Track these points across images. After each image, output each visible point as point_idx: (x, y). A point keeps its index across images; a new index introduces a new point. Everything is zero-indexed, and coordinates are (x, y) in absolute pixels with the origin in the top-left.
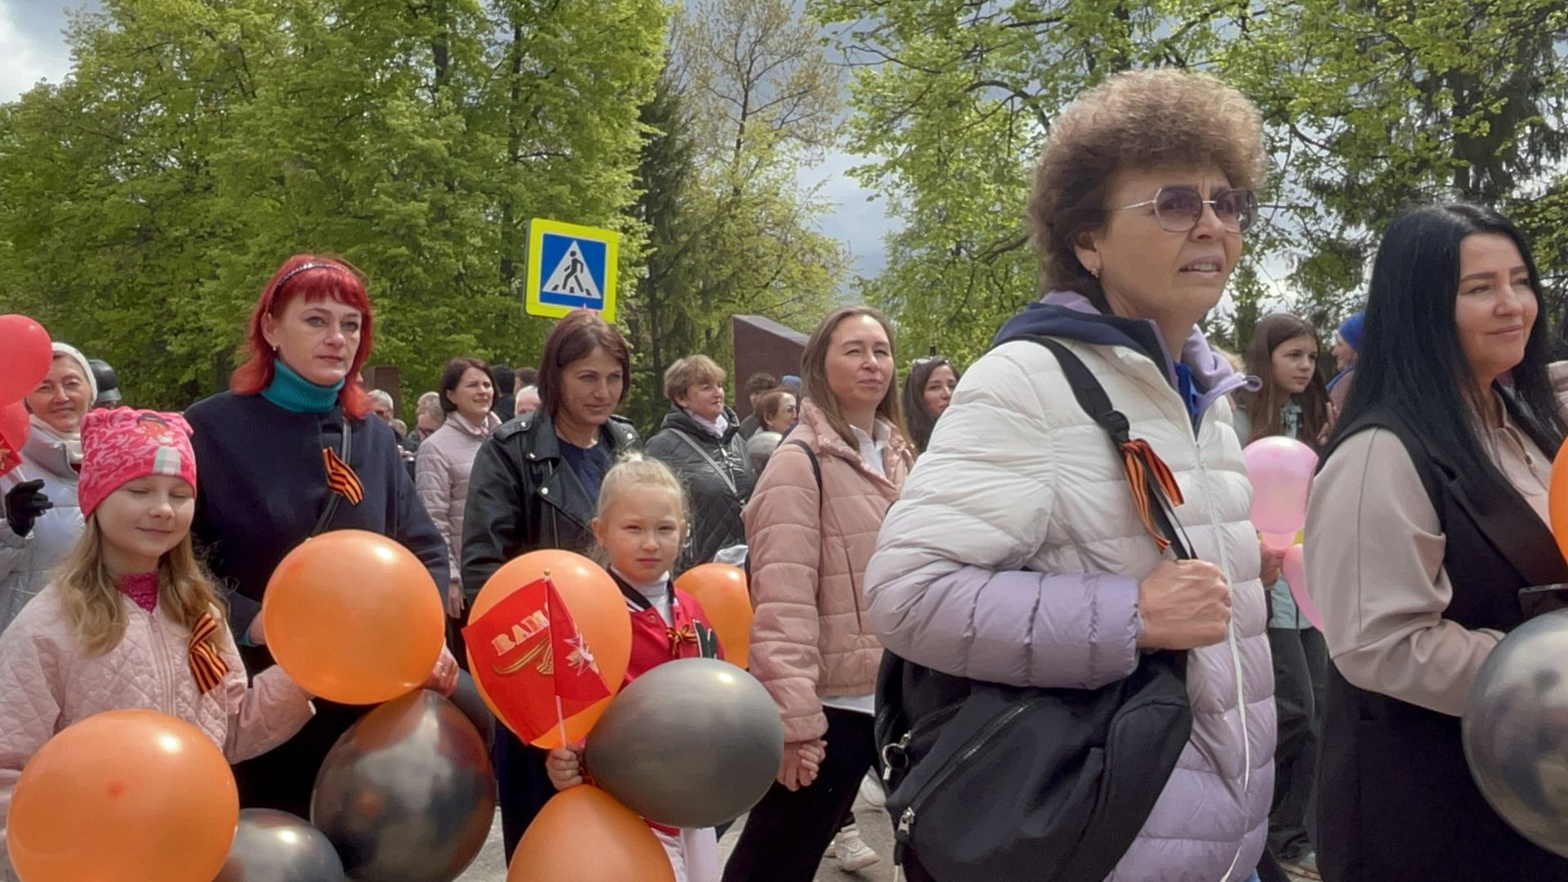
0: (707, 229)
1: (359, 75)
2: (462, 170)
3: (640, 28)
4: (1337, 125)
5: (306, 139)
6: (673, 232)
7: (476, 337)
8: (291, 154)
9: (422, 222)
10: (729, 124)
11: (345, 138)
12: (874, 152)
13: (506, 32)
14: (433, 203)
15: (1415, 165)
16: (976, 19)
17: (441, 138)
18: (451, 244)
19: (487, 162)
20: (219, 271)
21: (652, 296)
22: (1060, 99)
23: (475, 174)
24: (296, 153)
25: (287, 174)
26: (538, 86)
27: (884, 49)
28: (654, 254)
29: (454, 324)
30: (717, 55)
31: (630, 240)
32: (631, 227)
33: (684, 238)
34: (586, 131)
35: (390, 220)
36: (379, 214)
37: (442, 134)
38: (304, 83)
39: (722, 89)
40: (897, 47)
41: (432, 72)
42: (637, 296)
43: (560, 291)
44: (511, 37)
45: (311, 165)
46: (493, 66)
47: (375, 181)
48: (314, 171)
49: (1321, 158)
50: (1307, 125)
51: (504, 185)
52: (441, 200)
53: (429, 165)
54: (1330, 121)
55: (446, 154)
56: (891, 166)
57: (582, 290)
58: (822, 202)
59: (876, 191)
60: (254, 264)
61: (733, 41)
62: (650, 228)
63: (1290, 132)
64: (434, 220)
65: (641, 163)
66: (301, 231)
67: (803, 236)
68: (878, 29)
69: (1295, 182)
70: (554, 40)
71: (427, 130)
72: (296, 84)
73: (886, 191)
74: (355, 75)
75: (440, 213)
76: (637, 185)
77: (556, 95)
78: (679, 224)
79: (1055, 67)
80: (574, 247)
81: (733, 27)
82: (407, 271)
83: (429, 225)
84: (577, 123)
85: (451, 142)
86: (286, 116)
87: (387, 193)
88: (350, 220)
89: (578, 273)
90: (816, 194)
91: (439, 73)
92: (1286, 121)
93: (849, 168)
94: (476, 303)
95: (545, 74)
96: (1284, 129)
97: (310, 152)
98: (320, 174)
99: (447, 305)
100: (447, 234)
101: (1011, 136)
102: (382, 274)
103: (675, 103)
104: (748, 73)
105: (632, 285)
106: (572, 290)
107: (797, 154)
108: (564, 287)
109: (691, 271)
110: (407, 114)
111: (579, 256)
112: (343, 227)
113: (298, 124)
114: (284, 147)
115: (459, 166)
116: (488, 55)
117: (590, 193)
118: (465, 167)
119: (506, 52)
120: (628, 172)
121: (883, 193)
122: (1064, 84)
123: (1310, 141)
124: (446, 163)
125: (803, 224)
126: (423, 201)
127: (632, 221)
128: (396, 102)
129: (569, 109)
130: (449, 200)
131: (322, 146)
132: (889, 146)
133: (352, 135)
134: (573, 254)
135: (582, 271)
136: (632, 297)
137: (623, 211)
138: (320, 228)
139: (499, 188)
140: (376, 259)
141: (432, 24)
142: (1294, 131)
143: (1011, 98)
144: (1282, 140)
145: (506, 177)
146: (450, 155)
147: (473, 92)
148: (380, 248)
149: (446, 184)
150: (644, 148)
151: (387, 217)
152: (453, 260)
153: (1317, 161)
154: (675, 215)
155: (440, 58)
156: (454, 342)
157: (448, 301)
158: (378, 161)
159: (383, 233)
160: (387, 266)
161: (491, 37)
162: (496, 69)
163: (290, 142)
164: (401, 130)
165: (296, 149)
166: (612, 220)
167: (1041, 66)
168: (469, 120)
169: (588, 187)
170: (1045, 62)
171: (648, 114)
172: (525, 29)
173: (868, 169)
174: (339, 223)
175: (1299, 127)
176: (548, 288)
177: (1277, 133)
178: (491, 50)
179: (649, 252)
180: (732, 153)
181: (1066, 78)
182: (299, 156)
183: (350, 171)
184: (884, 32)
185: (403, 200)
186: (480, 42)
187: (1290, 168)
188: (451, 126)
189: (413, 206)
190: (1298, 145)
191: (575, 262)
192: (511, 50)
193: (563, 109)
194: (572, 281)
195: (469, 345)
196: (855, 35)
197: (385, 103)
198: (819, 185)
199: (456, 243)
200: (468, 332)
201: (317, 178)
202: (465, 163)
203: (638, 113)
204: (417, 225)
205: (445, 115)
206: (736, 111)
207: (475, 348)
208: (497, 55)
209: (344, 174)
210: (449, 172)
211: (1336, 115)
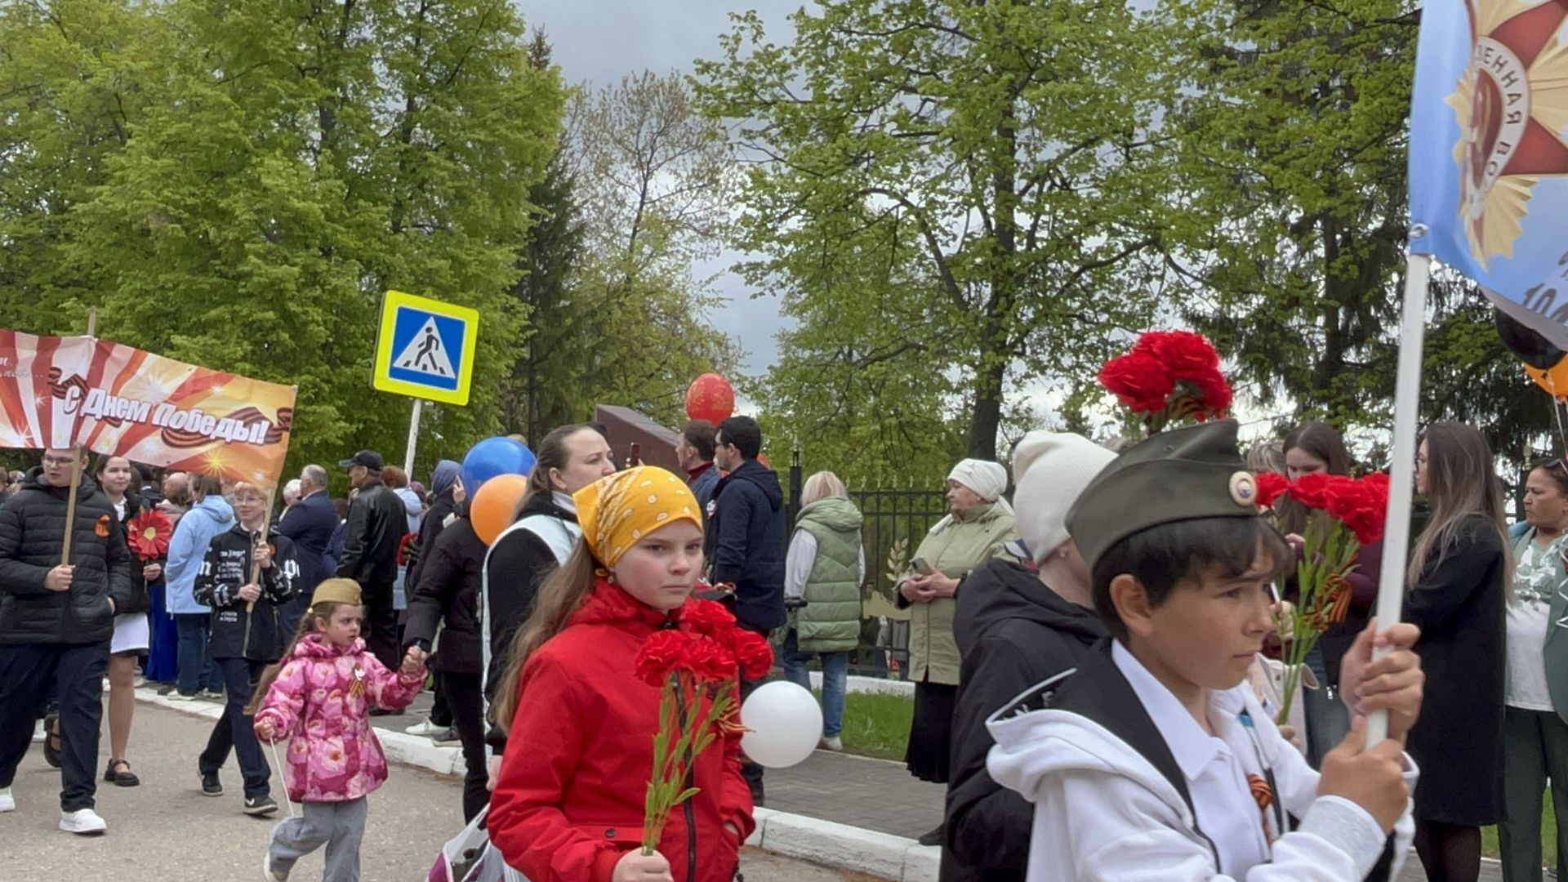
0: (593, 314)
1: (237, 132)
2: (339, 236)
3: (536, 108)
4: (1211, 258)
5: (173, 193)
6: (558, 316)
7: (338, 408)
8: (155, 207)
9: (292, 286)
10: (625, 211)
11: (217, 195)
12: (761, 250)
13: (398, 101)
14: (304, 267)
15: (1285, 302)
16: (864, 127)
17: (318, 202)
18: (320, 311)
19: (364, 230)
20: (73, 323)
21: (532, 380)
22: (938, 211)
23: (349, 240)
24: (161, 206)
25: (152, 226)
26: (426, 158)
27: (772, 149)
28: (533, 336)
29: (315, 394)
30: (620, 142)
31: (510, 320)
32: (513, 307)
33: (569, 321)
34: (471, 208)
35: (259, 283)
36: (250, 275)
37: (319, 198)
38: (178, 134)
39: (620, 176)
40: (786, 146)
41: (316, 135)
42: (513, 377)
43: (412, 367)
44: (402, 106)
45: (179, 220)
46: (383, 133)
47: (246, 241)
48: (178, 226)
49: (1193, 290)
50: (1182, 255)
51: (382, 254)
52: (315, 265)
53: (304, 228)
54: (1204, 253)
55: (323, 217)
56: (776, 266)
57: (435, 368)
58: (713, 296)
59: (761, 289)
60: (111, 318)
61: (635, 131)
62: (532, 309)
63: (1164, 262)
64: (304, 284)
65: (527, 243)
66: (162, 288)
67: (692, 328)
68: (768, 128)
69: (1167, 312)
70: (447, 113)
71: (305, 193)
72: (169, 136)
73: (771, 290)
74: (233, 132)
75: (312, 278)
76: (519, 265)
77: (444, 169)
78: (565, 307)
79: (936, 181)
80: (431, 323)
81: (636, 117)
82: (273, 337)
83: (298, 291)
84: (464, 198)
85: (328, 206)
86: (155, 167)
87: (257, 255)
88: (215, 279)
89: (433, 350)
90: (708, 287)
91: (324, 137)
92: (1161, 250)
93: (734, 264)
94: (340, 375)
95: (435, 145)
96: (1160, 257)
97: (176, 205)
98: (187, 230)
99: (309, 373)
100: (316, 301)
101: (895, 245)
102: (245, 339)
103: (570, 185)
104: (649, 162)
105: (507, 367)
106: (425, 367)
107: (693, 246)
108: (417, 363)
109: (571, 356)
110: (284, 174)
111: (435, 333)
112: (207, 287)
113: (169, 175)
114: (147, 199)
115: (337, 231)
116: (376, 122)
117: (472, 269)
118: (342, 233)
119: (397, 120)
120: (515, 251)
121: (767, 292)
122: (940, 198)
123: (1184, 272)
124: (322, 227)
125: (694, 316)
126: (294, 265)
127: (515, 301)
128: (274, 162)
129: (456, 183)
130: (322, 265)
131: (190, 201)
132: (775, 245)
133: (225, 192)
134: (429, 330)
135: (437, 348)
136: (507, 378)
137: (504, 290)
138: (182, 287)
139: (376, 258)
140: (239, 323)
141: (318, 86)
142: (1168, 260)
143: (897, 207)
144: (1156, 269)
145: (384, 247)
146: (329, 218)
147: (359, 159)
148: (245, 312)
149: (321, 249)
150: (531, 229)
151: (256, 279)
152: (322, 328)
153: (1191, 291)
154: (560, 298)
155: (326, 122)
156: (314, 413)
157: (312, 369)
158: (249, 221)
159: (250, 295)
160: (251, 328)
161: (381, 104)
162: (385, 137)
163: (158, 195)
164: (276, 191)
165: (162, 202)
166: (493, 298)
167: (920, 178)
168: (351, 185)
169: (470, 262)
170: (924, 174)
171: (539, 195)
172: (418, 100)
173: (754, 266)
174: (205, 283)
175: (1174, 256)
176: (399, 364)
177: (1152, 261)
178: (381, 118)
179: (529, 333)
180: (627, 241)
181: (944, 192)
182: (165, 211)
183: (219, 228)
184: (774, 132)
185: (274, 262)
186: (370, 108)
187: (1163, 298)
188: (331, 191)
189: (282, 270)
190: (1171, 274)
191: (430, 338)
192: (403, 120)
193: (450, 184)
194: (425, 358)
195: (330, 417)
196: (744, 132)
197: (262, 162)
198: (712, 279)
199: (324, 310)
200: (330, 402)
201: (182, 234)
202: (343, 229)
203: (528, 194)
204: (287, 290)
205: (326, 178)
206: (634, 198)
207: (337, 420)
208: (386, 123)
209: (212, 232)
210: (325, 237)
211: (1209, 247)
